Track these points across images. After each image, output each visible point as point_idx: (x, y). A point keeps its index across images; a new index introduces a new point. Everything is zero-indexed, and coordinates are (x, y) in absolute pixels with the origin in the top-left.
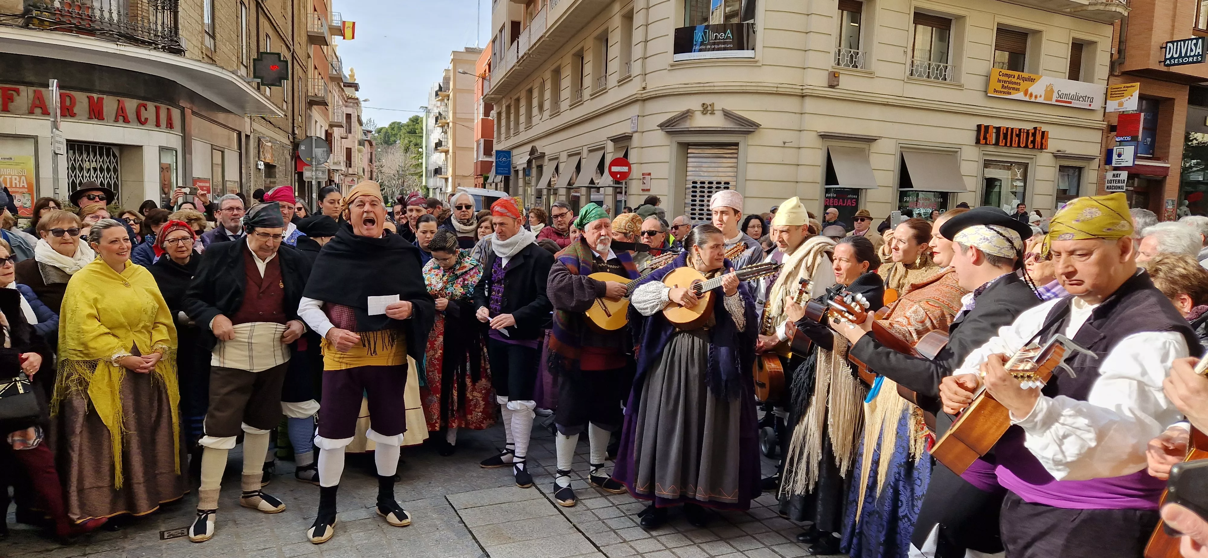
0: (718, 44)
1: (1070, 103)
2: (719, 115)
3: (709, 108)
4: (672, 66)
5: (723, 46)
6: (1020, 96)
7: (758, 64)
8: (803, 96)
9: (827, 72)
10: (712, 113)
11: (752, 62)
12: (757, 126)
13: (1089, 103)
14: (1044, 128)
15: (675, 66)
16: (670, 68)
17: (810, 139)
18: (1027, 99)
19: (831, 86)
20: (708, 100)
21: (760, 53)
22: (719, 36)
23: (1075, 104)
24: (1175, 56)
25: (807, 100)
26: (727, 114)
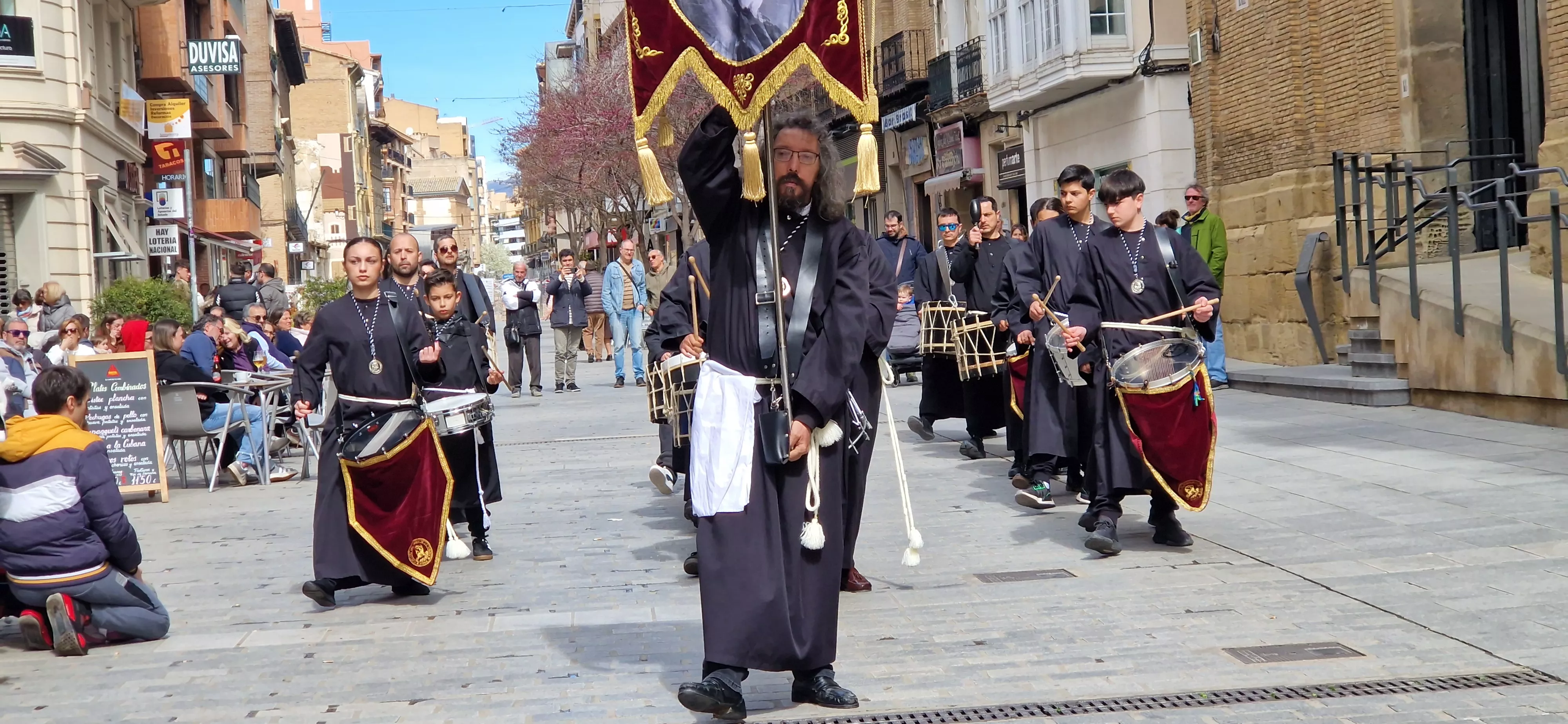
2: (8, 150)
5: (1, 48)
7: (39, 77)
8: (70, 124)
11: (35, 75)
12: (57, 165)
17: (80, 187)
24: (204, 61)
25: (77, 130)
26: (24, 150)
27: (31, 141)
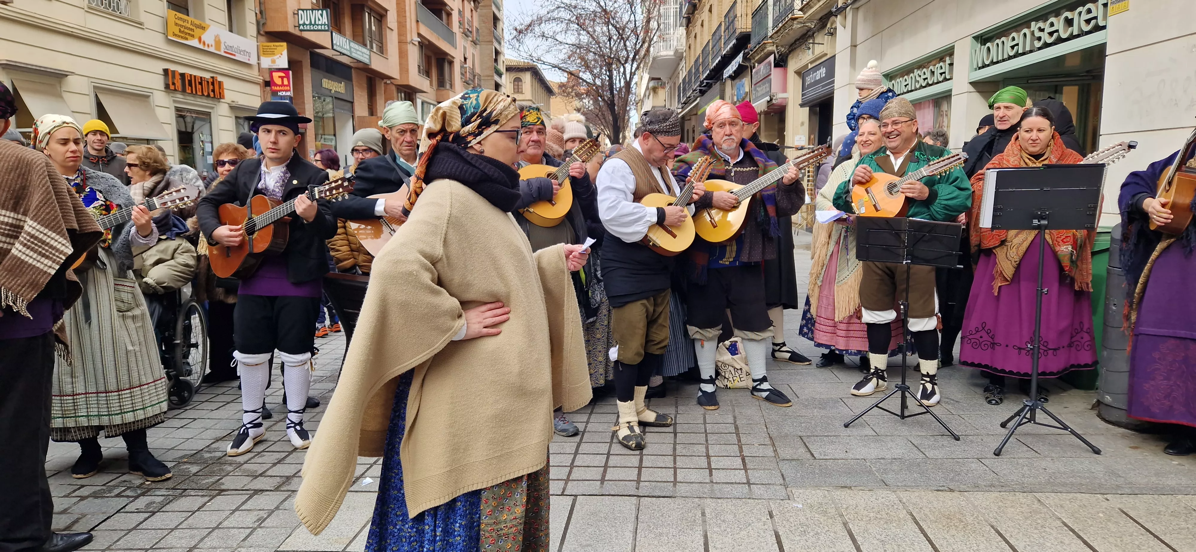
1: (234, 55)
6: (194, 43)
13: (248, 58)
14: (220, 78)
18: (201, 46)
23: (238, 57)
24: (307, 23)
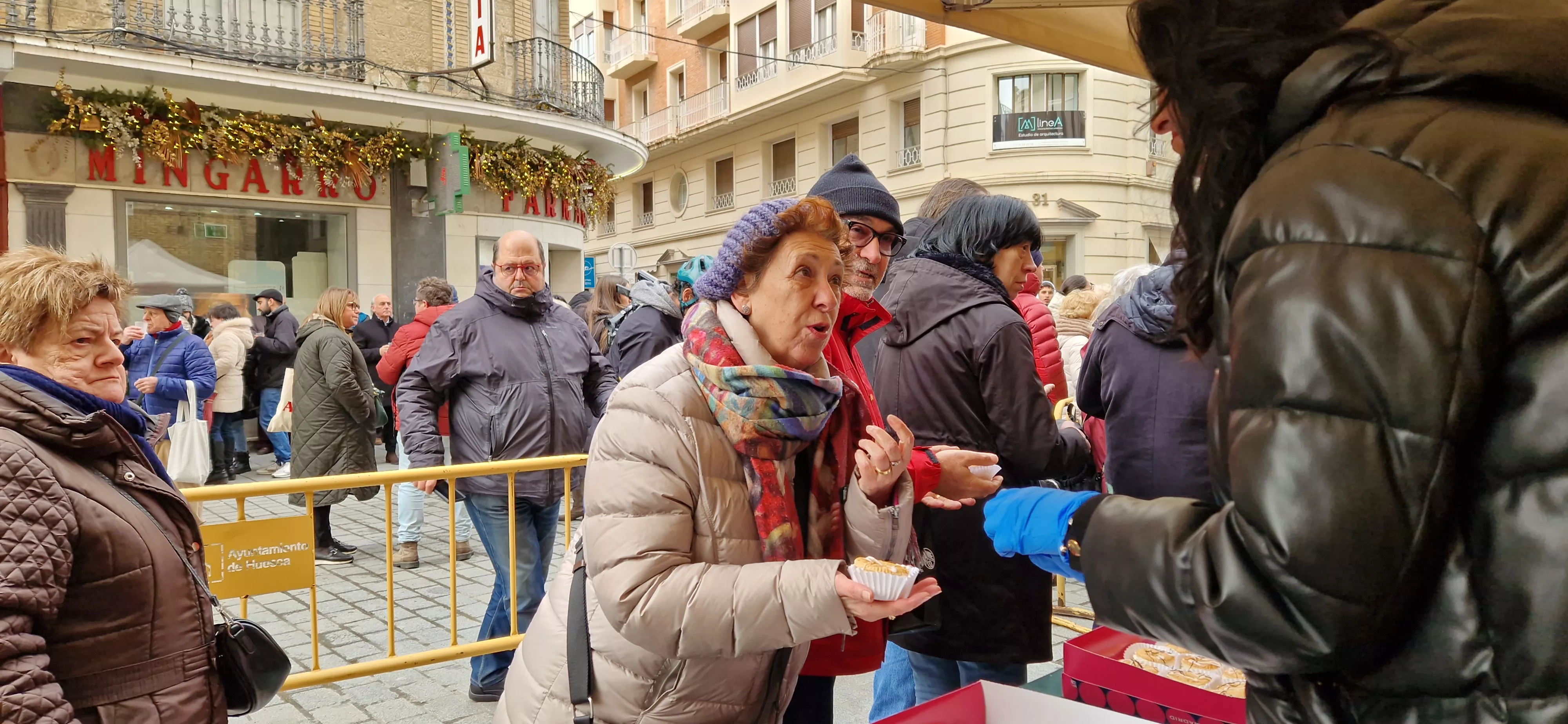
0: (1047, 131)
2: (1052, 205)
3: (1042, 199)
4: (991, 155)
5: (1053, 134)
7: (1090, 153)
8: (1127, 186)
9: (1144, 162)
10: (1046, 204)
11: (1083, 152)
12: (1094, 216)
15: (995, 155)
16: (989, 157)
17: (1134, 230)
19: (1149, 176)
20: (1040, 190)
21: (1088, 141)
22: (1048, 124)
25: (1132, 190)
26: (1064, 205)
27: (1067, 198)
